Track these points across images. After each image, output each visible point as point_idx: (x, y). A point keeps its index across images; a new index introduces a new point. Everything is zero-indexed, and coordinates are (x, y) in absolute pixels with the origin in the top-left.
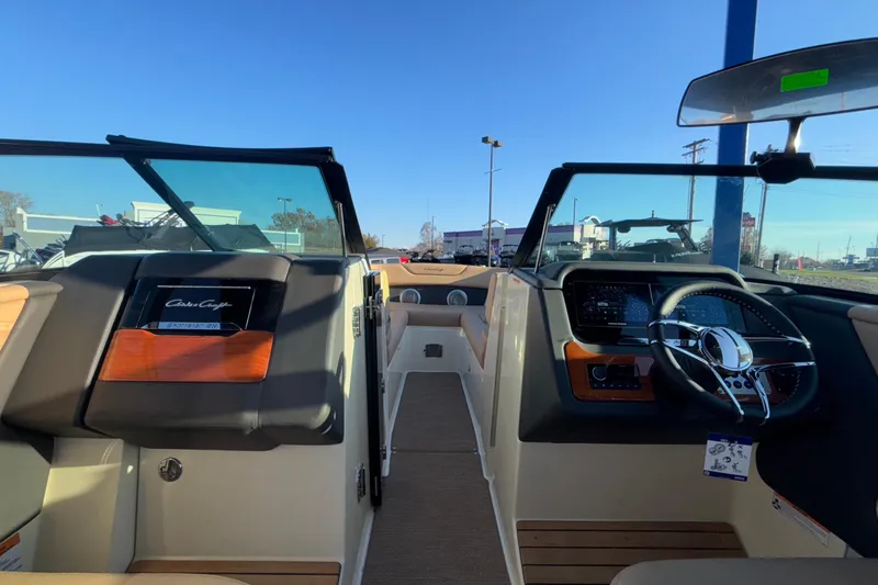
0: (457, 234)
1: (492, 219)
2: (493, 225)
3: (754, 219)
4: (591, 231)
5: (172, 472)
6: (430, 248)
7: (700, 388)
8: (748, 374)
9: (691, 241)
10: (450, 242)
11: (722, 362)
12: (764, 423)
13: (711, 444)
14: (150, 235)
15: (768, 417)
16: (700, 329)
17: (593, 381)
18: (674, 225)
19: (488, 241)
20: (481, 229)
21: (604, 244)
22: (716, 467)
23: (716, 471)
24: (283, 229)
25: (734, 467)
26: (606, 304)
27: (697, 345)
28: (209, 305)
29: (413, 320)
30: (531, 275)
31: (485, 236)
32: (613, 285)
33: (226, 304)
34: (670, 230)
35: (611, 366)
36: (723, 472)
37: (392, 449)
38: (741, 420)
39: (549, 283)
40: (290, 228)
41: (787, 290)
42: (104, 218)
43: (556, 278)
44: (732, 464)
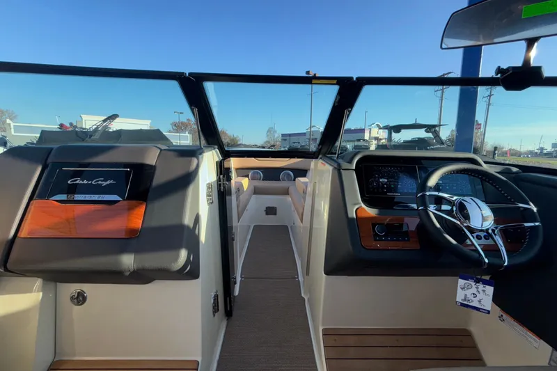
0: (290, 135)
1: (312, 125)
2: (313, 129)
3: (480, 124)
4: (376, 132)
5: (80, 299)
6: (272, 144)
7: (454, 242)
8: (490, 231)
9: (440, 138)
10: (285, 140)
11: (470, 222)
12: (503, 269)
13: (461, 282)
14: (91, 136)
15: (506, 264)
16: (455, 198)
17: (376, 235)
18: (429, 128)
19: (310, 139)
20: (305, 132)
21: (384, 141)
22: (465, 300)
23: (465, 303)
24: (178, 132)
25: (480, 301)
26: (386, 180)
27: (452, 210)
28: (100, 182)
29: (257, 191)
30: (333, 160)
31: (308, 136)
32: (391, 167)
33: (111, 182)
34: (426, 131)
35: (387, 224)
36: (471, 304)
37: (242, 277)
38: (486, 266)
39: (345, 165)
40: (183, 131)
41: (515, 169)
42: (62, 126)
43: (350, 162)
44: (477, 299)
